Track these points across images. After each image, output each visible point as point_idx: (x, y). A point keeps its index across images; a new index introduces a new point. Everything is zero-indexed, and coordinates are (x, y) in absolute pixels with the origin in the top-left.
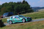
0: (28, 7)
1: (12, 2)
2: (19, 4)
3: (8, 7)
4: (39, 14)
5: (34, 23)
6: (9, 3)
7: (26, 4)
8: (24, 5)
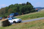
0: (31, 7)
1: (18, 4)
2: (24, 5)
3: (14, 8)
4: (41, 13)
5: (36, 22)
6: (15, 5)
7: (29, 5)
8: (28, 6)
